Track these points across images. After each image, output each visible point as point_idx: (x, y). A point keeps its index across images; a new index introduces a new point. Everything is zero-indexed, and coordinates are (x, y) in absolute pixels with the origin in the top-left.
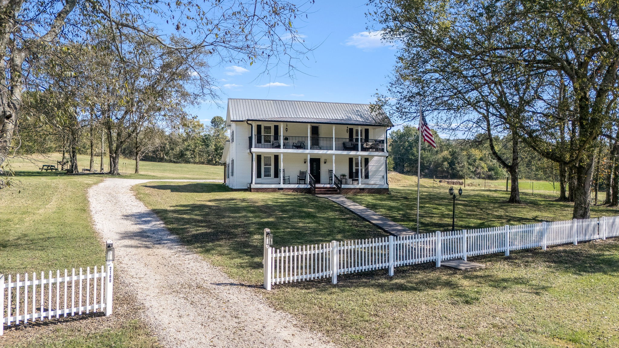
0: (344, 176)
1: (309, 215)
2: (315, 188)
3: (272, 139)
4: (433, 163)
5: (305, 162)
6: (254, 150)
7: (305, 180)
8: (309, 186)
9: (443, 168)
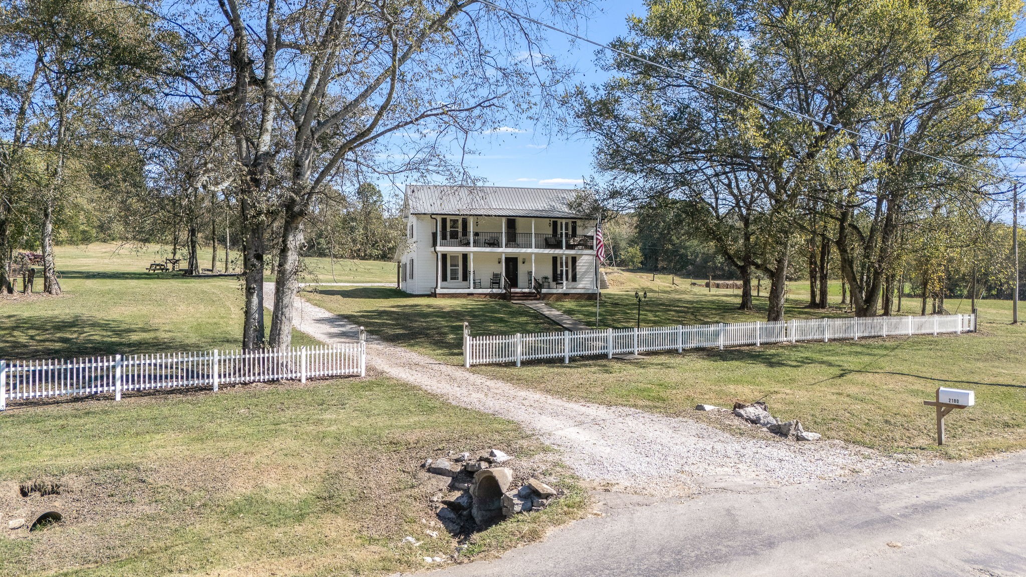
0: (546, 278)
1: (501, 320)
2: (510, 293)
3: (460, 235)
4: (700, 255)
5: (499, 263)
6: (439, 248)
7: (499, 283)
8: (504, 291)
9: (714, 263)
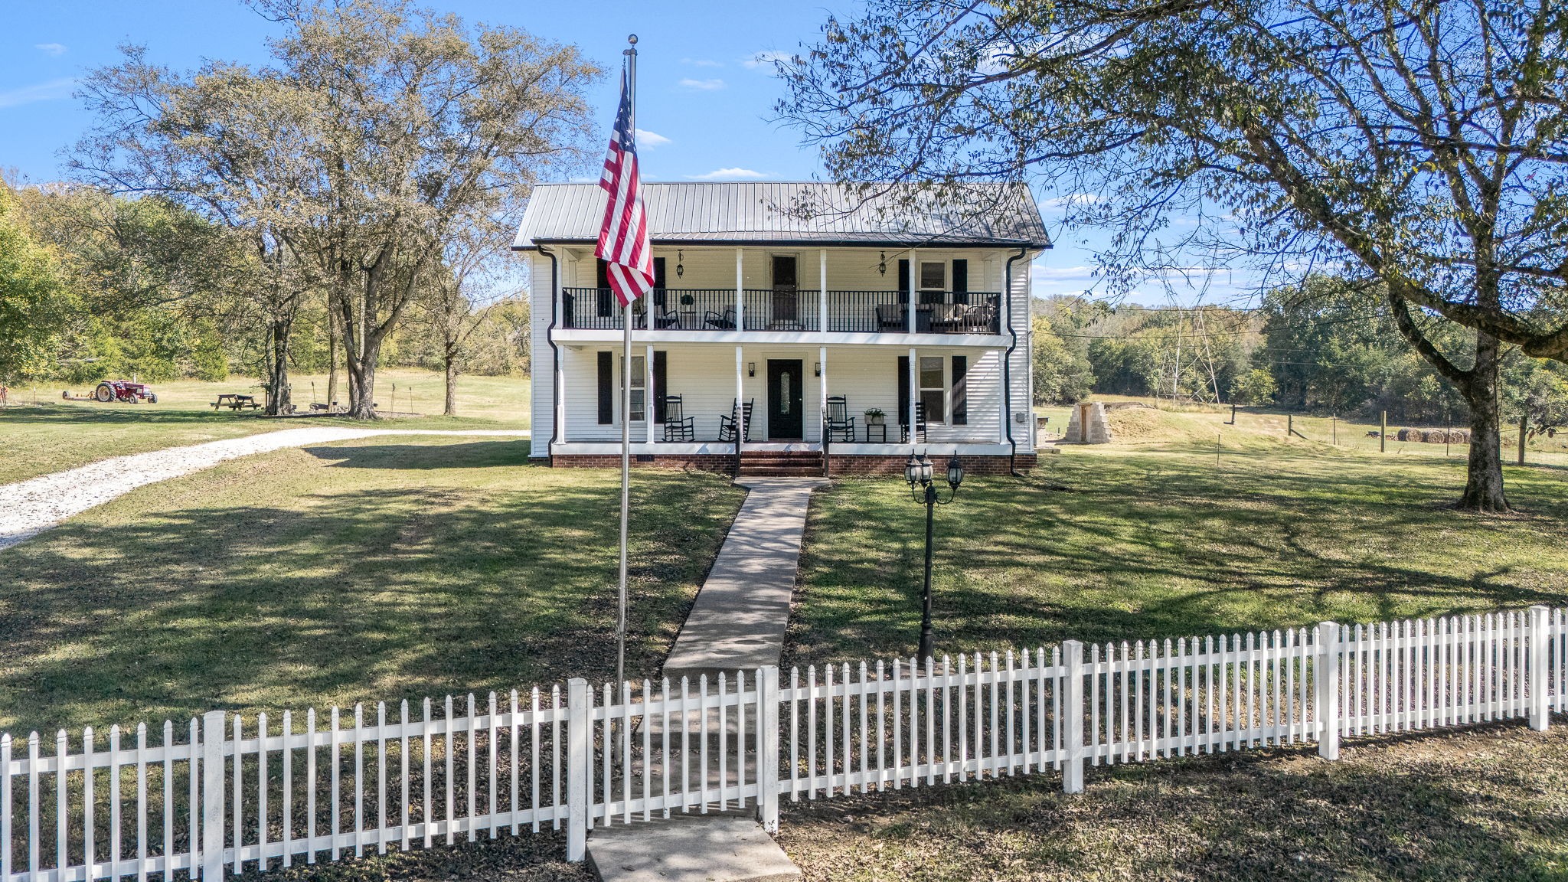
0: (877, 414)
2: (741, 455)
4: (1389, 379)
5: (751, 374)
9: (1418, 393)
